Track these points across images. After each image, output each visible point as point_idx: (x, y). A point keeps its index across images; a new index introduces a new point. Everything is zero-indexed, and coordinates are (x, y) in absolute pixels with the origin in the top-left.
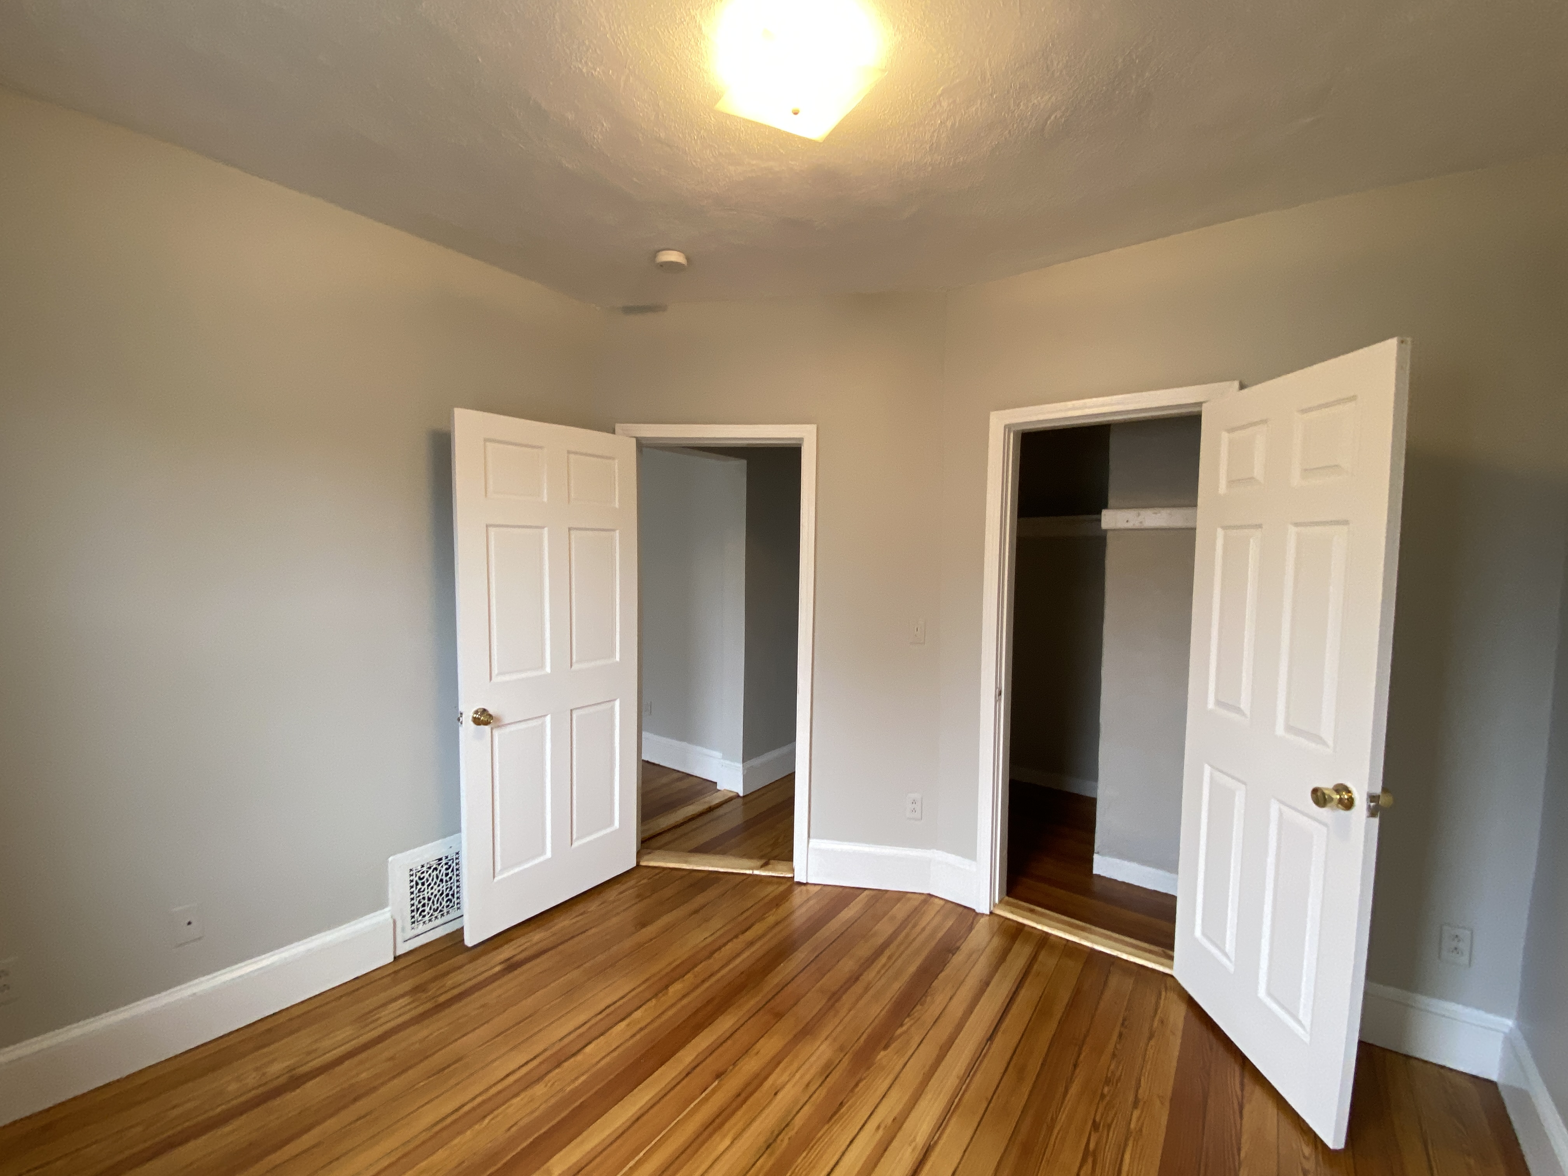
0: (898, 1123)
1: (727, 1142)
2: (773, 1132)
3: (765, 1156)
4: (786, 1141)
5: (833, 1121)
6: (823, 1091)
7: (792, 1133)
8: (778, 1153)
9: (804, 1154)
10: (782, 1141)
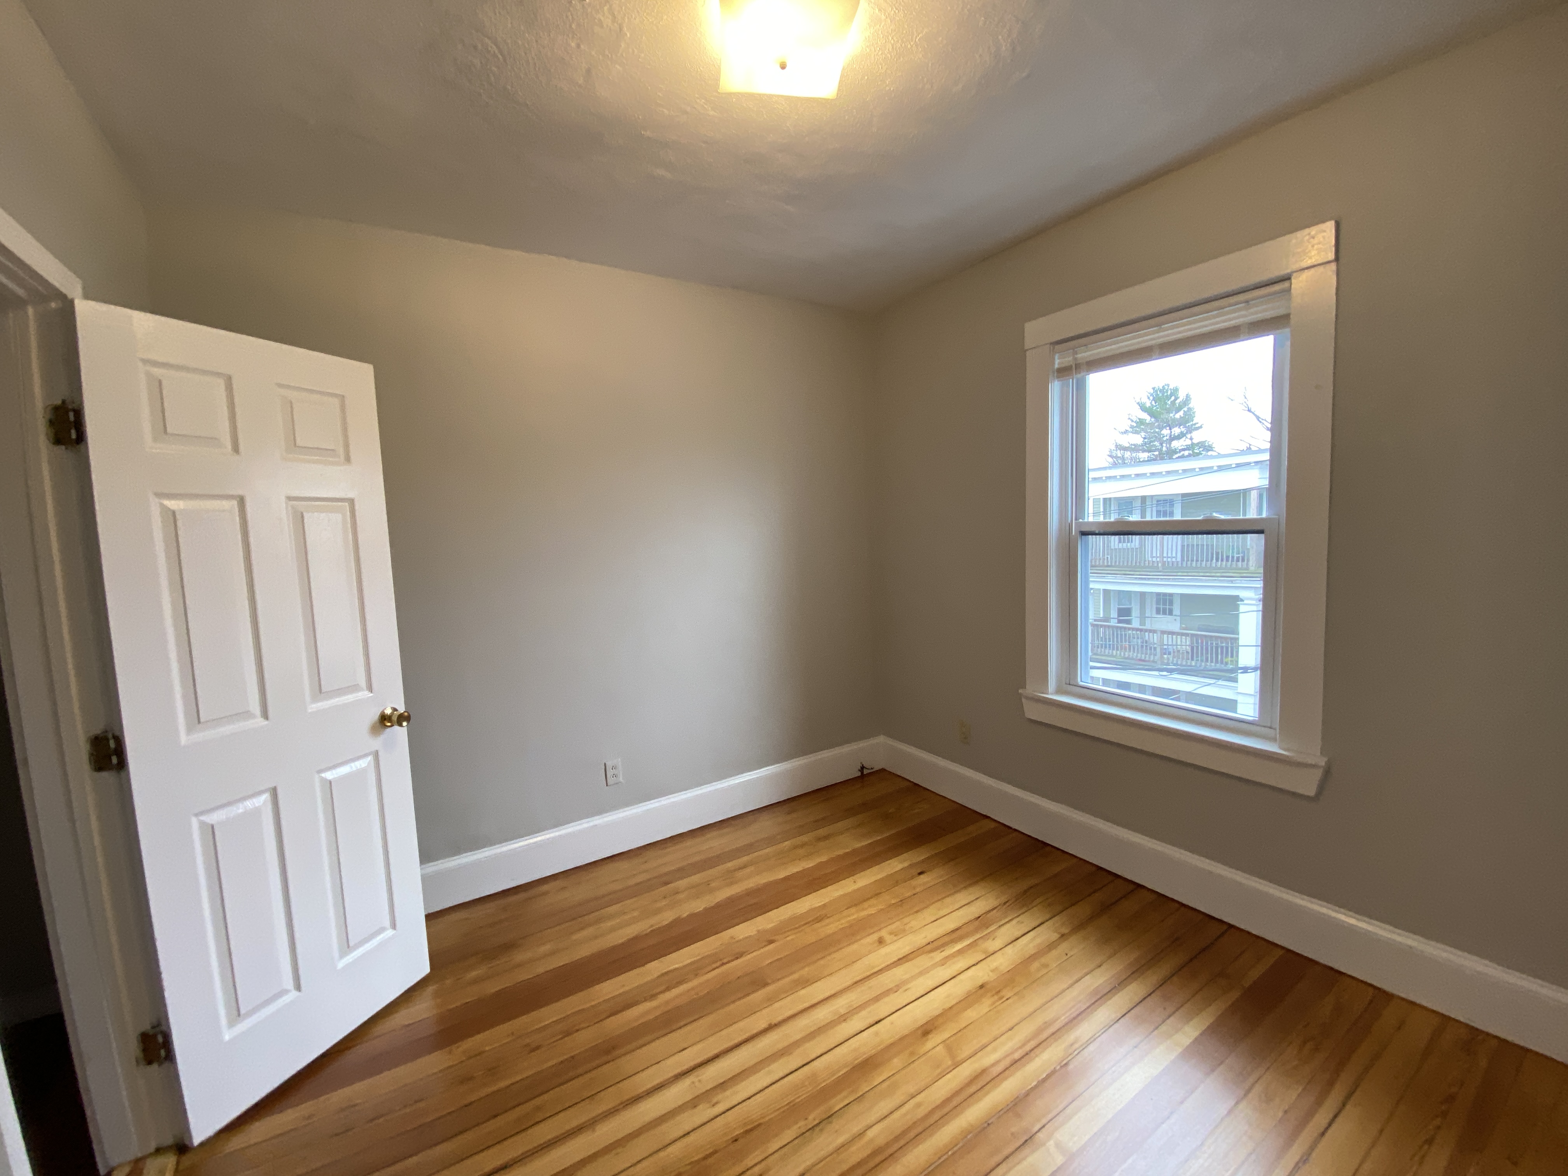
0: (693, 1103)
1: (870, 1134)
2: (821, 1130)
3: (836, 1109)
4: (811, 1117)
5: (757, 1123)
6: (749, 1161)
7: (802, 1123)
8: (822, 1108)
9: (798, 1100)
10: (814, 1120)
